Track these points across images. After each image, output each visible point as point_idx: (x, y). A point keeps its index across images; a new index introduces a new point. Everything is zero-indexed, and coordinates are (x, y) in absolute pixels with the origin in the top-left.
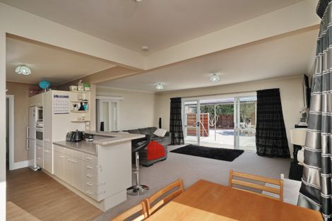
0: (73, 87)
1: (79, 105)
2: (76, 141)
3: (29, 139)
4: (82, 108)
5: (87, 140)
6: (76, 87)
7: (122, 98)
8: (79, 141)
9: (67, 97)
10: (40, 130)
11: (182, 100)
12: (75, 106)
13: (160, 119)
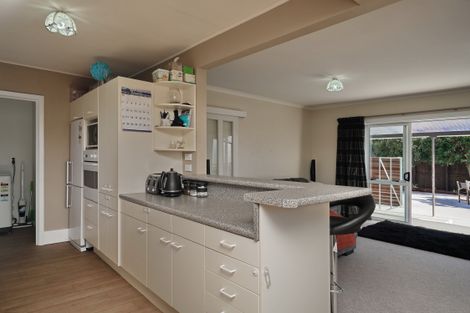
0: (161, 73)
1: (172, 116)
2: (169, 195)
3: (70, 187)
4: (178, 122)
5: (194, 193)
6: (166, 72)
7: (241, 114)
8: (176, 195)
9: (148, 95)
10: (92, 167)
11: (366, 123)
12: (164, 116)
13: (313, 162)
